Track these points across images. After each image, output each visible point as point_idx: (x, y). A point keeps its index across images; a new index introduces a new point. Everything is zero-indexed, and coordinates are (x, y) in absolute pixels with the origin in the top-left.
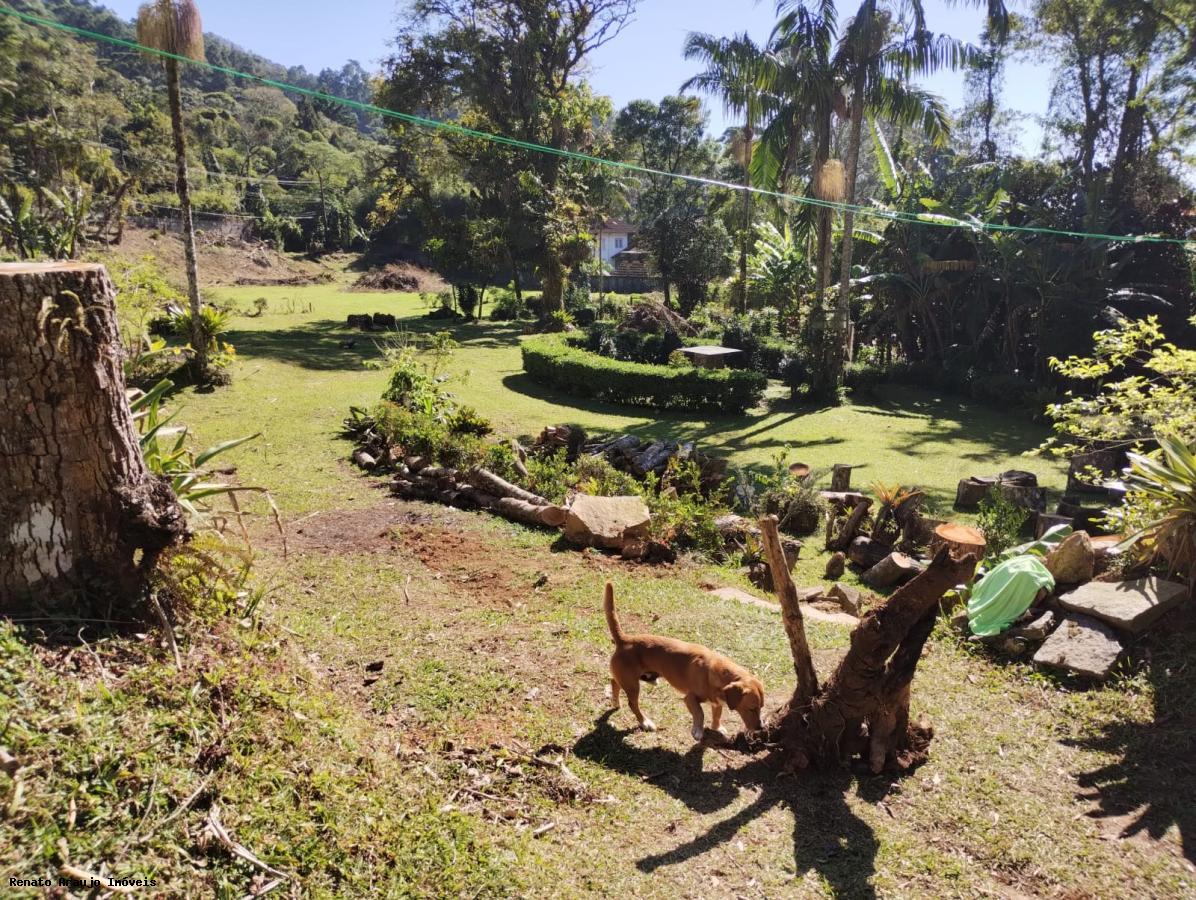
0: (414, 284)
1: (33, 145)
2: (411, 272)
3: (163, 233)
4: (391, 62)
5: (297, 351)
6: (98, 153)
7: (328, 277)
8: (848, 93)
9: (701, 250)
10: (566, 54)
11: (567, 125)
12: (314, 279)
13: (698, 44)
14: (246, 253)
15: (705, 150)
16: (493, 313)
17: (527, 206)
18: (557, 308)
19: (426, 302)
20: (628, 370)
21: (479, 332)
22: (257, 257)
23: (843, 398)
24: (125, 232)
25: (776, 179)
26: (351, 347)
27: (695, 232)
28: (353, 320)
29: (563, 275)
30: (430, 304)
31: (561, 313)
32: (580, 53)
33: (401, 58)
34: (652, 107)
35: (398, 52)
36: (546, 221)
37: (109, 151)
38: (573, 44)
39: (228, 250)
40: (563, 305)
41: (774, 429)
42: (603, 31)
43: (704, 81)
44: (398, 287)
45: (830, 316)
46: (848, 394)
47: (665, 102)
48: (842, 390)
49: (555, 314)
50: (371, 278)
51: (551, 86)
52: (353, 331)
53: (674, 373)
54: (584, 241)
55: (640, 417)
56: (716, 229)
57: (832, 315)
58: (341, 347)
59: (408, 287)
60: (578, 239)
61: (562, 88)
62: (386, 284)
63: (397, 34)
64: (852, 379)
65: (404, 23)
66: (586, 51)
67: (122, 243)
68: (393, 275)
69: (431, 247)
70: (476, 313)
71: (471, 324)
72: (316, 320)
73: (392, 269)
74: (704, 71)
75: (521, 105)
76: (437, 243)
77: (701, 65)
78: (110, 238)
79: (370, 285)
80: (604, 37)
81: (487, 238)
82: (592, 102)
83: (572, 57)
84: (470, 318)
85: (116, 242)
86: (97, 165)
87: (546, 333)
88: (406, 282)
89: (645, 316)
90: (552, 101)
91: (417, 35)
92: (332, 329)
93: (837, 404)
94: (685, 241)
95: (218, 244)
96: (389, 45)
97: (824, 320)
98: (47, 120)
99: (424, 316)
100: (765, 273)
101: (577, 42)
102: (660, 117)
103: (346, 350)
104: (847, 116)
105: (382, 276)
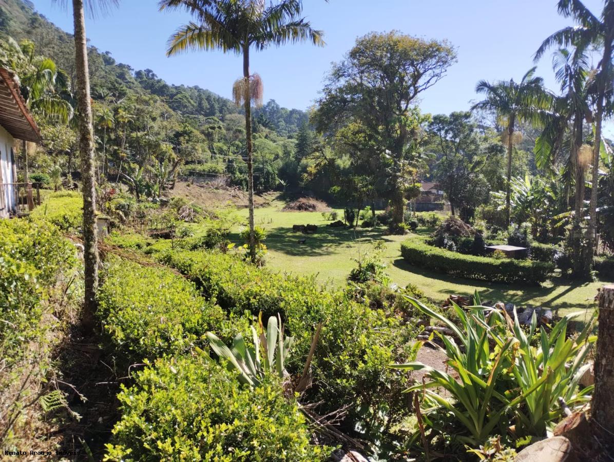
0: (314, 208)
1: (139, 144)
2: (312, 202)
3: (192, 184)
4: (321, 101)
5: (278, 244)
6: (166, 147)
7: (268, 204)
8: (593, 108)
9: (474, 190)
10: (408, 94)
11: (408, 129)
12: (261, 205)
13: (482, 86)
14: (229, 193)
15: (475, 139)
16: (363, 224)
17: (388, 170)
18: (401, 222)
19: (325, 218)
20: (471, 260)
21: (360, 234)
22: (234, 194)
23: (594, 277)
24: (176, 184)
25: (550, 154)
26: (304, 243)
27: (469, 181)
28: (296, 228)
29: (404, 205)
30: (327, 218)
31: (403, 224)
32: (416, 92)
33: (326, 99)
34: (445, 118)
35: (323, 96)
36: (397, 177)
37: (172, 146)
38: (412, 88)
39: (221, 191)
40: (403, 220)
41: (565, 296)
42: (428, 82)
43: (484, 105)
44: (306, 209)
45: (584, 231)
46: (596, 275)
47: (453, 115)
48: (593, 272)
49: (400, 225)
50: (292, 205)
51: (400, 109)
52: (298, 234)
53: (499, 262)
54: (418, 187)
55: (481, 286)
56: (481, 180)
57: (586, 230)
58: (299, 242)
59: (311, 209)
60: (414, 186)
61: (406, 110)
62: (300, 208)
63: (323, 88)
64: (597, 266)
65: (327, 82)
66: (419, 92)
67: (174, 189)
68: (303, 203)
69: (334, 190)
70: (355, 224)
71: (352, 229)
72: (276, 227)
73: (303, 200)
74: (484, 99)
75: (386, 119)
76: (337, 188)
77: (483, 96)
78: (170, 186)
79: (292, 208)
80: (429, 84)
81: (366, 186)
82: (423, 117)
83: (411, 95)
84: (352, 226)
85: (172, 188)
86: (166, 152)
87: (395, 235)
88: (310, 207)
89: (452, 226)
90: (403, 117)
91: (334, 87)
92: (287, 232)
93: (592, 281)
94: (465, 186)
95: (217, 188)
96: (319, 93)
97: (581, 233)
98: (146, 132)
99: (327, 225)
100: (517, 203)
101: (415, 87)
102: (451, 123)
103: (302, 244)
104: (593, 121)
105: (298, 204)
